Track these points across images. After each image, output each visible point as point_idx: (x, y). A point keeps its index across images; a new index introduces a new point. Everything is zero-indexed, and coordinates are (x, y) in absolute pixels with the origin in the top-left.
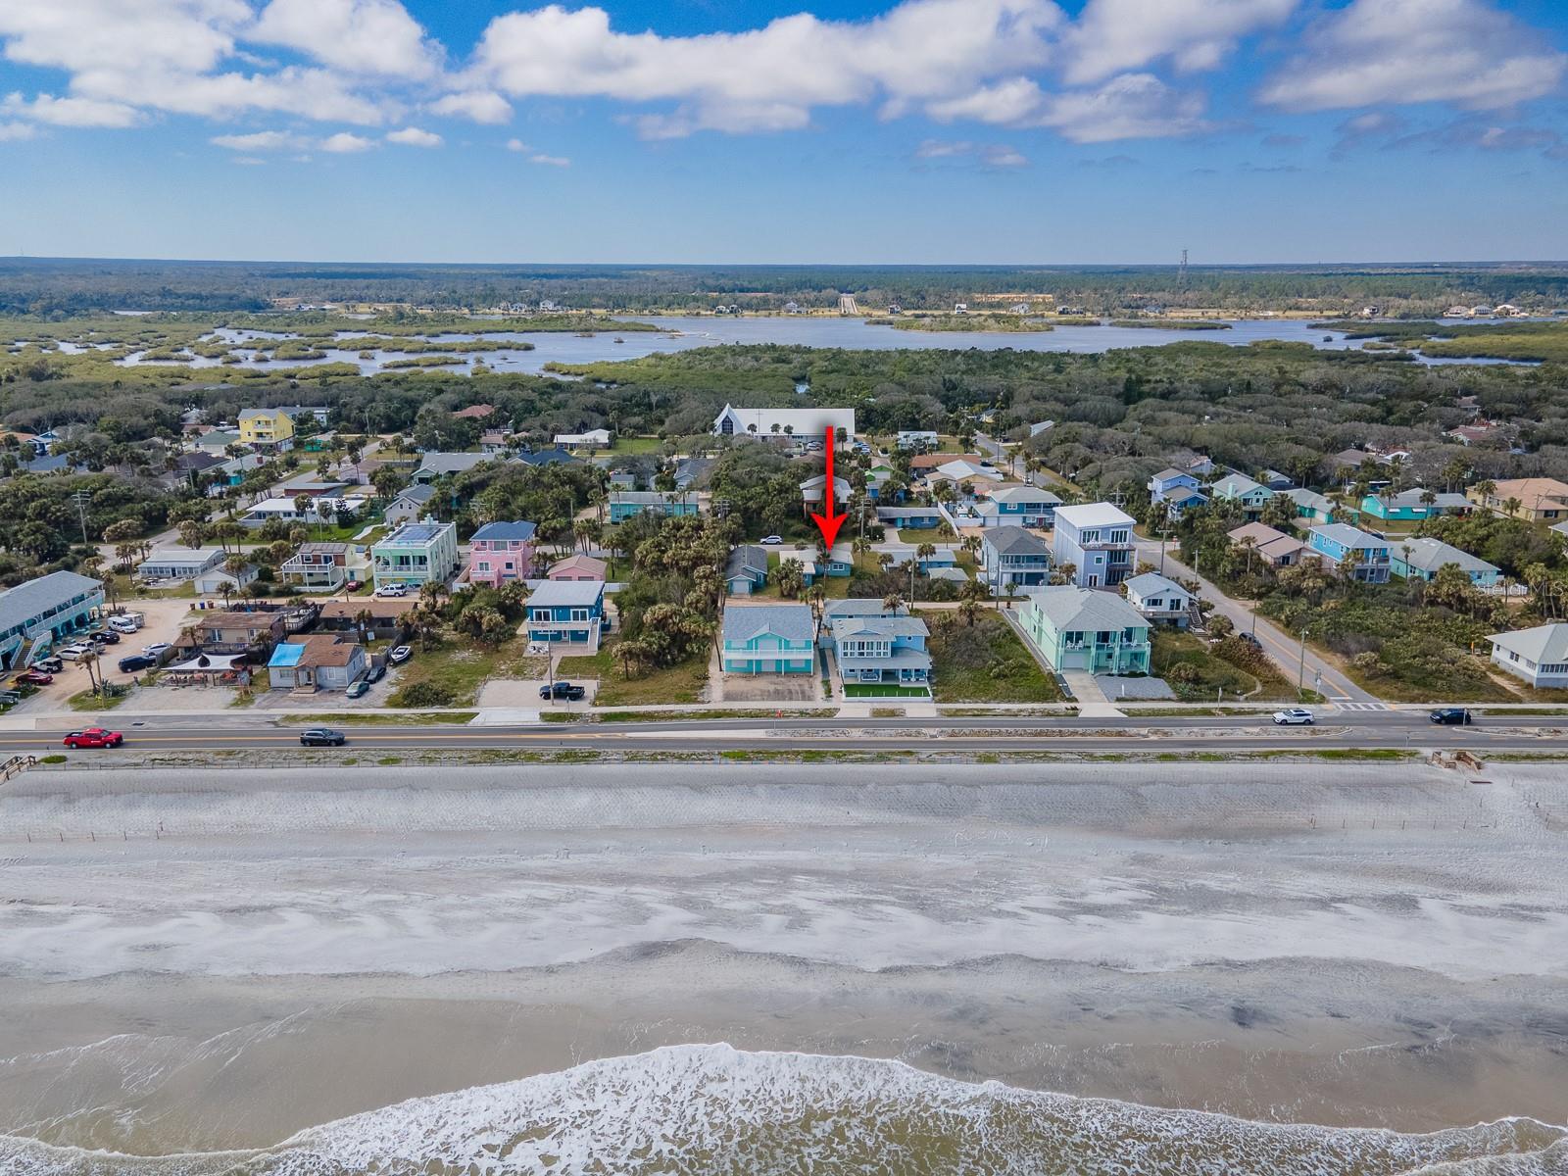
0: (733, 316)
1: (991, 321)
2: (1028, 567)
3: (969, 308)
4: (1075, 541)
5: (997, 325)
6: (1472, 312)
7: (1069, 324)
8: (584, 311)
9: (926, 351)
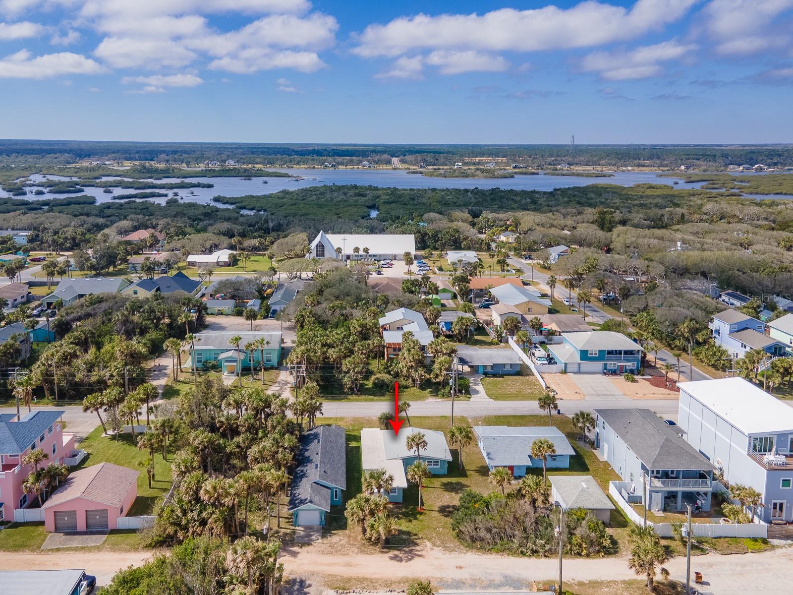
0: (333, 168)
1: (478, 172)
2: (684, 485)
3: (463, 165)
4: (742, 449)
5: (482, 175)
6: (741, 168)
7: (521, 173)
8: (250, 166)
9: (447, 190)
